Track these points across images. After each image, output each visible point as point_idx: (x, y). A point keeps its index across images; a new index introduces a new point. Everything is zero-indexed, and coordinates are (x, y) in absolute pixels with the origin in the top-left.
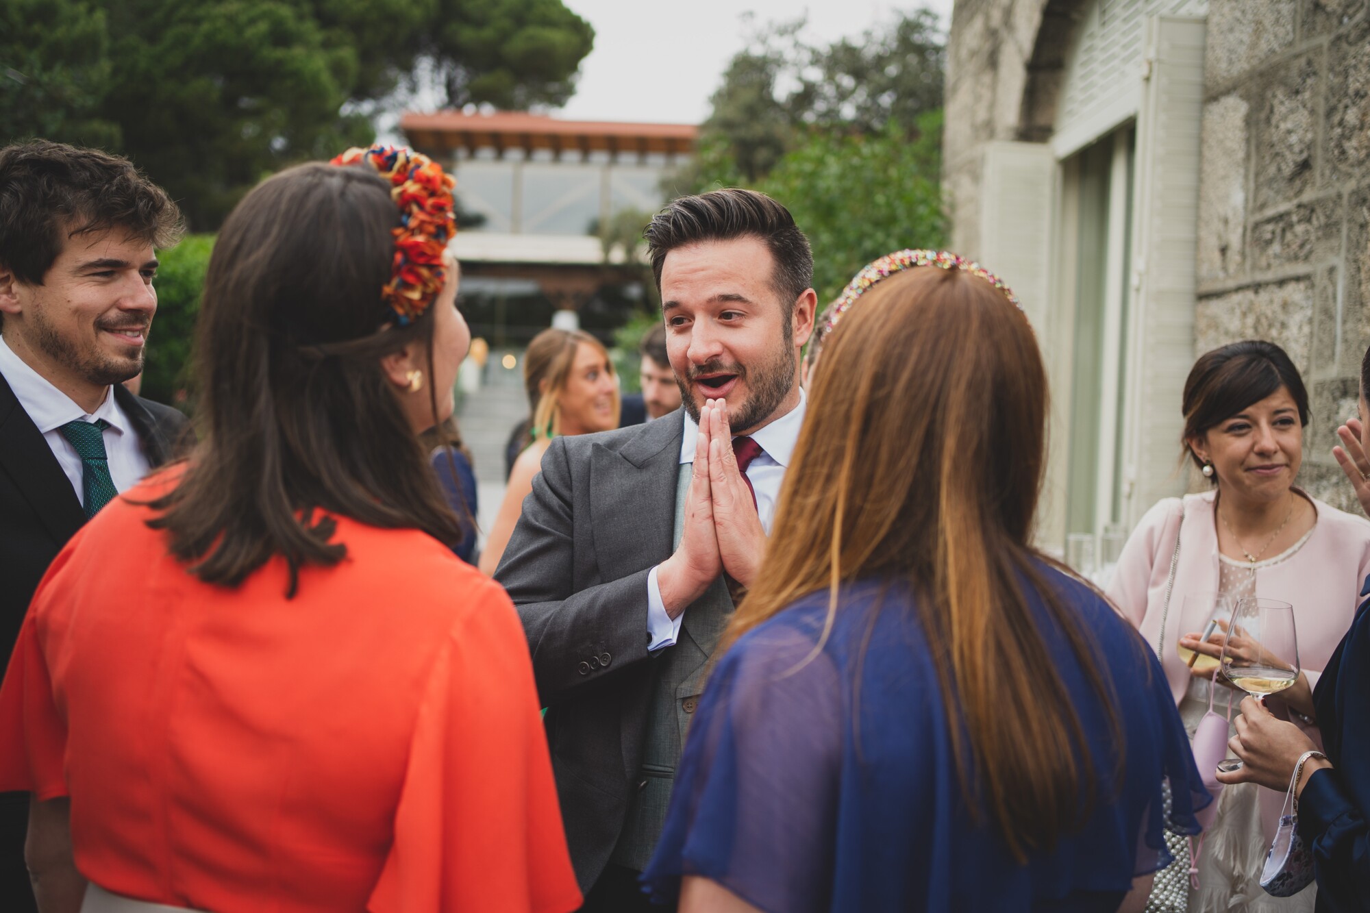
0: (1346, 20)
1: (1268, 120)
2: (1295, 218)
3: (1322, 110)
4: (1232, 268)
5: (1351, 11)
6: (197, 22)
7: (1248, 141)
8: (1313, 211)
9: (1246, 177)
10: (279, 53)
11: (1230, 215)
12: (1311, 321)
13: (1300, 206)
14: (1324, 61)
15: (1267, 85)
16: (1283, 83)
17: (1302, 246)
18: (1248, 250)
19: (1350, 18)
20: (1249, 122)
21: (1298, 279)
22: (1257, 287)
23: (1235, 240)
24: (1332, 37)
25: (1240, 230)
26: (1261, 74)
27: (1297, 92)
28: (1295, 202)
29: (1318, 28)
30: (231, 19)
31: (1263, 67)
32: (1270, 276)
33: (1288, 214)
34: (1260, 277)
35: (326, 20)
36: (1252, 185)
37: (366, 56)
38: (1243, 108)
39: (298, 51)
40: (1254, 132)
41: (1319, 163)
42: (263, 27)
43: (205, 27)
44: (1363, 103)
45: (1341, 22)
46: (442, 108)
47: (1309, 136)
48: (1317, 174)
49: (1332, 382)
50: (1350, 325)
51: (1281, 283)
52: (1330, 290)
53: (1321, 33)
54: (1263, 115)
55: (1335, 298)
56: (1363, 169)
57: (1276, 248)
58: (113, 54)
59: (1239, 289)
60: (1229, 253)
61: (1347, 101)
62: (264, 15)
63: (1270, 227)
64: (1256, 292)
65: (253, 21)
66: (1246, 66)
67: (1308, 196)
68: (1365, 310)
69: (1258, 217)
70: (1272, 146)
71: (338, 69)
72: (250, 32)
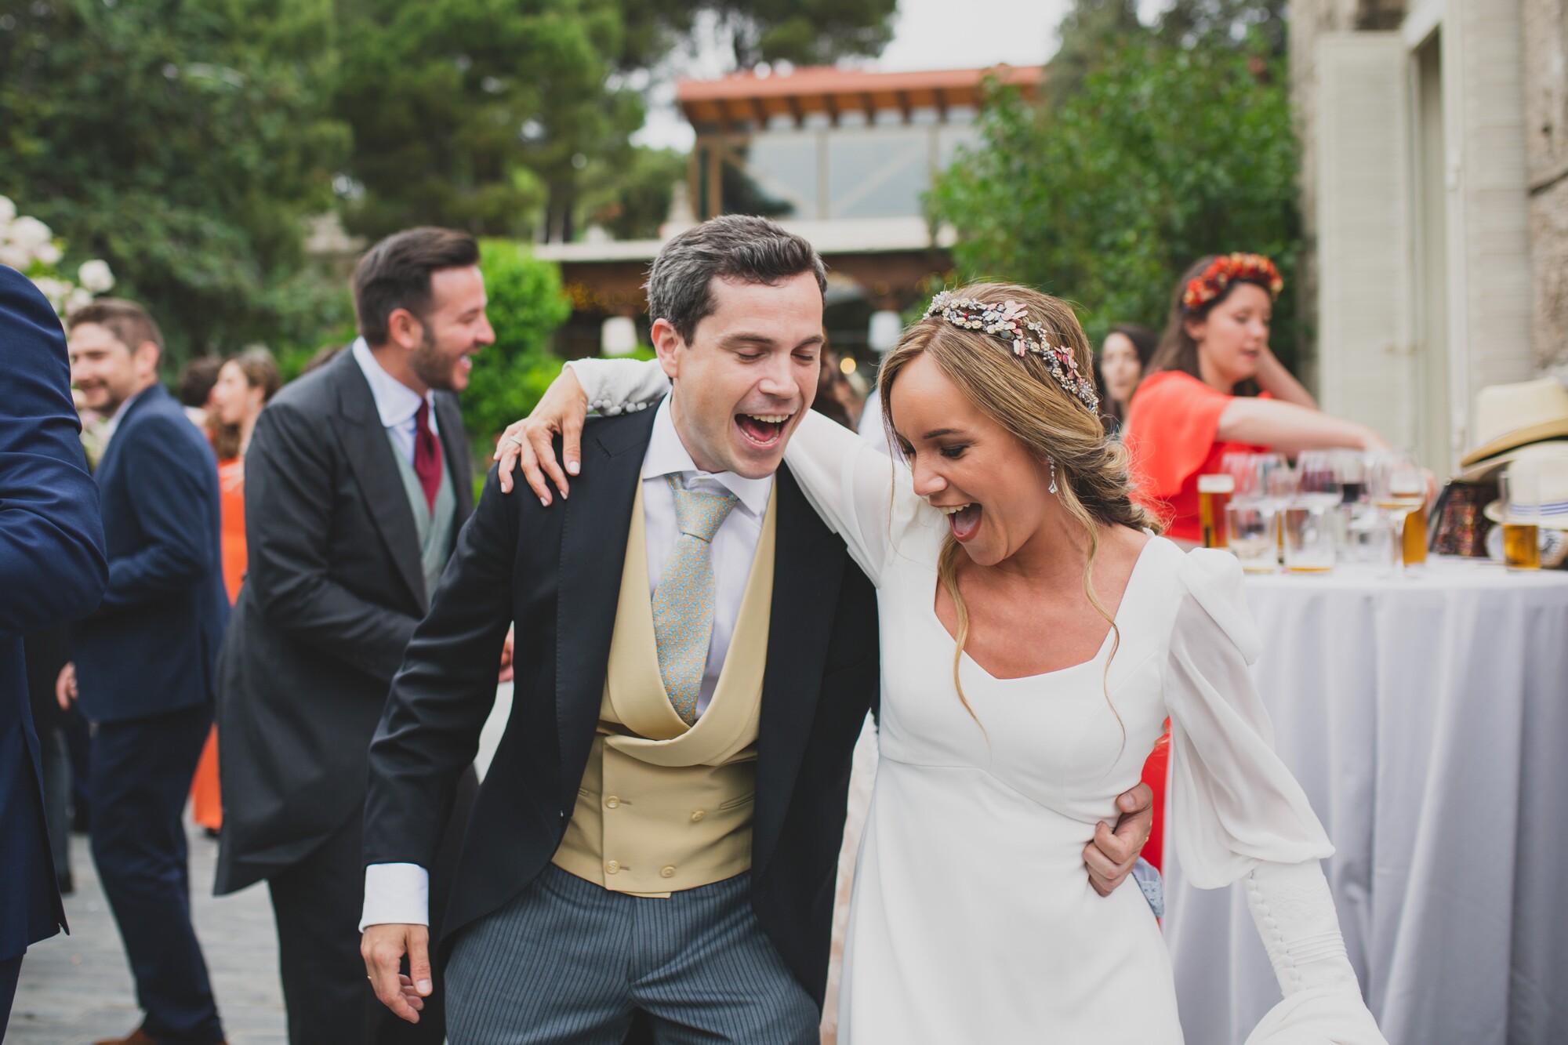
10: (529, 23)
37: (632, 17)
39: (550, 19)
58: (340, 43)
71: (598, 37)
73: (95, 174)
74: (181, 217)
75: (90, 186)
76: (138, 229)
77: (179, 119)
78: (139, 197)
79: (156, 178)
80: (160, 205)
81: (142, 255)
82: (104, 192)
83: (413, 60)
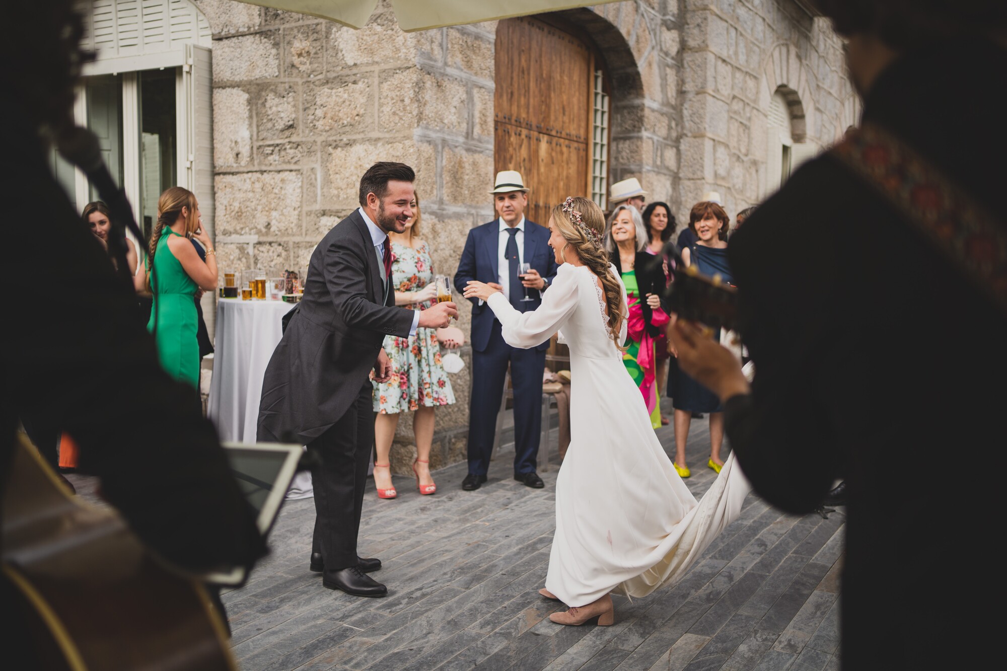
0: (312, 76)
1: (264, 104)
2: (288, 147)
3: (301, 107)
4: (243, 163)
5: (315, 73)
7: (250, 111)
8: (298, 145)
9: (250, 125)
11: (239, 140)
12: (301, 187)
13: (290, 142)
14: (300, 88)
15: (261, 90)
16: (275, 91)
17: (292, 158)
18: (255, 156)
19: (315, 76)
20: (249, 102)
21: (291, 171)
22: (262, 172)
23: (245, 151)
24: (304, 80)
25: (248, 147)
26: (258, 85)
27: (284, 97)
28: (287, 140)
29: (294, 75)
31: (258, 82)
32: (271, 168)
33: (284, 145)
34: (264, 168)
36: (255, 129)
38: (246, 96)
40: (254, 107)
41: (301, 127)
44: (325, 109)
45: (309, 76)
47: (293, 116)
48: (300, 131)
49: (316, 211)
50: (325, 190)
51: (279, 171)
52: (313, 176)
53: (296, 77)
54: (260, 102)
55: (316, 179)
56: (329, 133)
57: (275, 157)
59: (248, 172)
60: (239, 156)
61: (317, 107)
63: (271, 148)
64: (262, 174)
66: (245, 79)
67: (294, 139)
68: (333, 185)
69: (261, 143)
70: (268, 115)
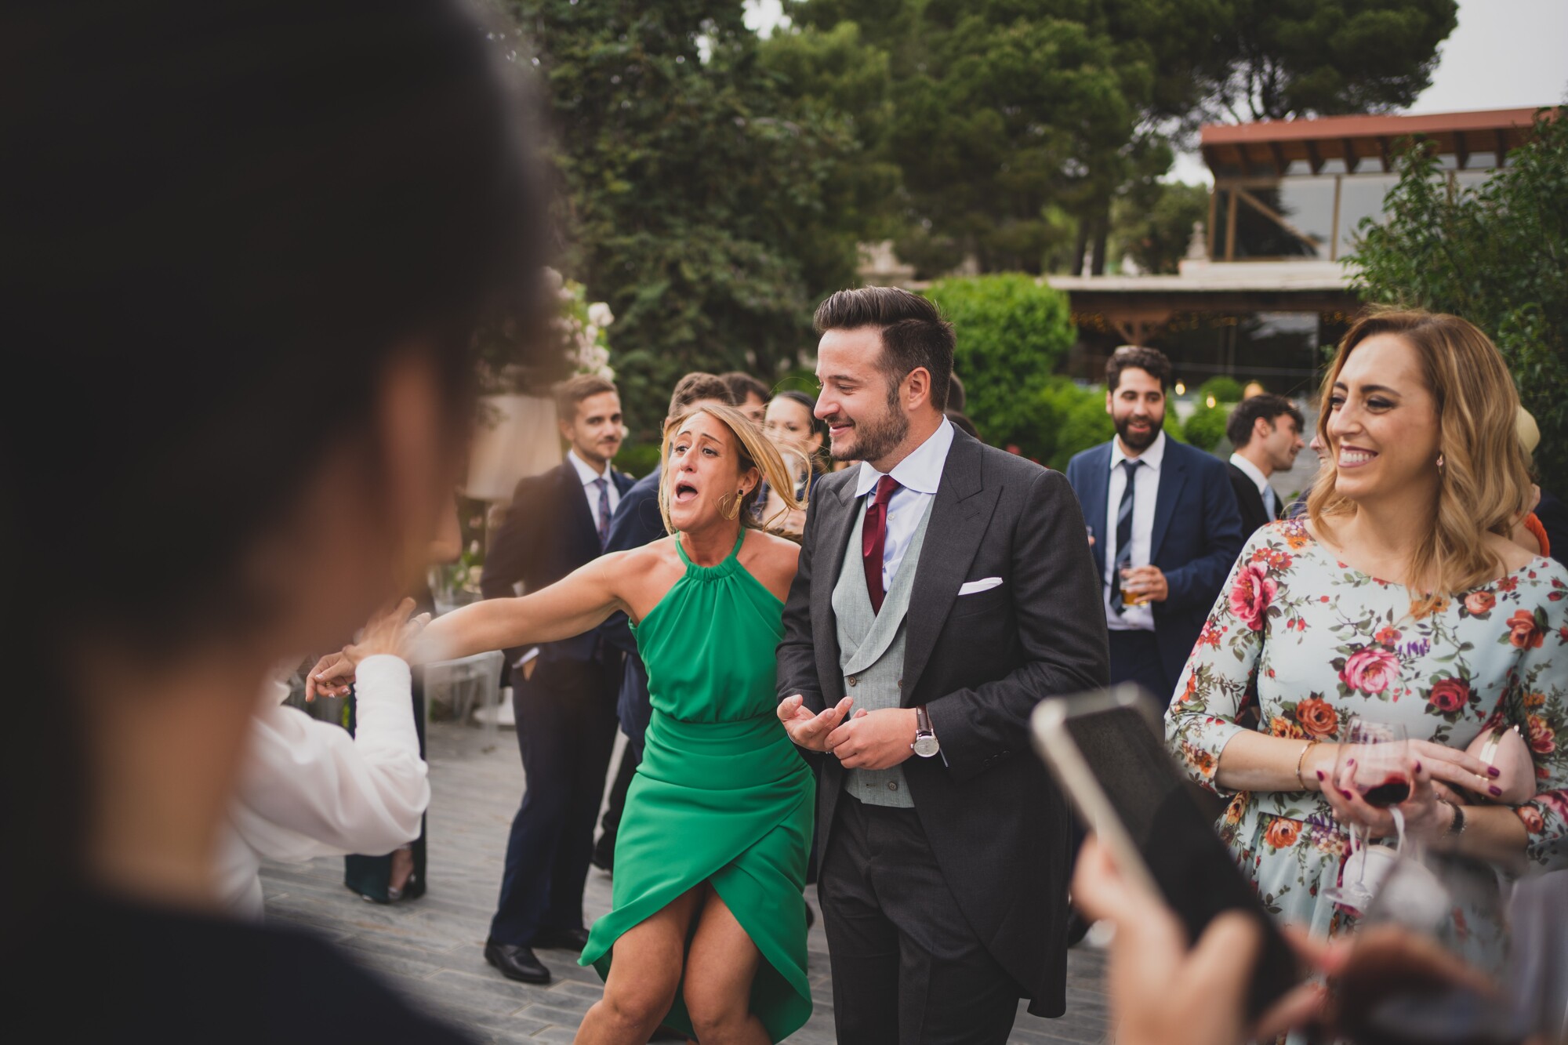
6: (983, 51)
10: (1070, 74)
30: (1018, 44)
35: (1120, 32)
37: (1164, 68)
39: (1087, 70)
42: (1051, 48)
43: (992, 55)
46: (1257, 117)
58: (897, 95)
62: (1054, 35)
65: (1040, 43)
71: (1131, 88)
72: (1037, 55)
73: (673, 210)
74: (743, 248)
75: (669, 219)
76: (705, 258)
77: (747, 165)
78: (708, 230)
79: (723, 213)
80: (725, 236)
81: (706, 279)
82: (679, 225)
83: (962, 108)
